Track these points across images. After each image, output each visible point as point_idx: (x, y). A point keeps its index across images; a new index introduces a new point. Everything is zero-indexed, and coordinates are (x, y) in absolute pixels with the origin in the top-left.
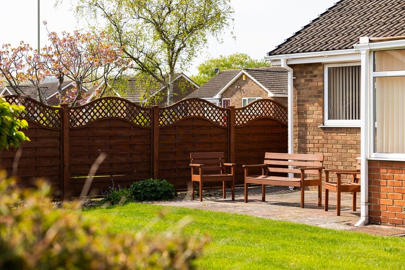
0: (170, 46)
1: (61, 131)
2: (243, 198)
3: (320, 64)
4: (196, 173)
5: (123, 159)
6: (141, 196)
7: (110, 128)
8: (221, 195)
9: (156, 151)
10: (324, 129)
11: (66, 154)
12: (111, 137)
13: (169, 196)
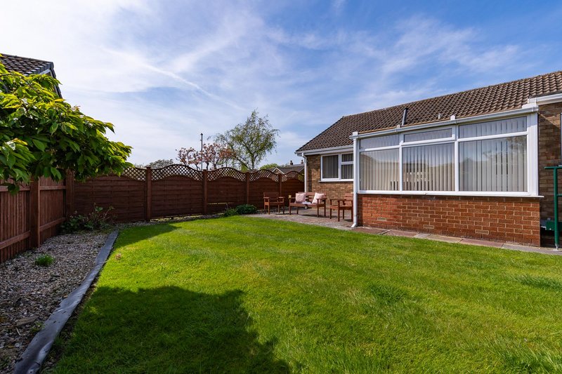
0: (252, 155)
1: (203, 182)
2: (288, 212)
3: (319, 155)
4: (267, 201)
5: (233, 196)
6: (241, 212)
7: (227, 181)
8: (277, 211)
9: (248, 192)
10: (321, 183)
11: (206, 193)
12: (227, 185)
13: (254, 212)
